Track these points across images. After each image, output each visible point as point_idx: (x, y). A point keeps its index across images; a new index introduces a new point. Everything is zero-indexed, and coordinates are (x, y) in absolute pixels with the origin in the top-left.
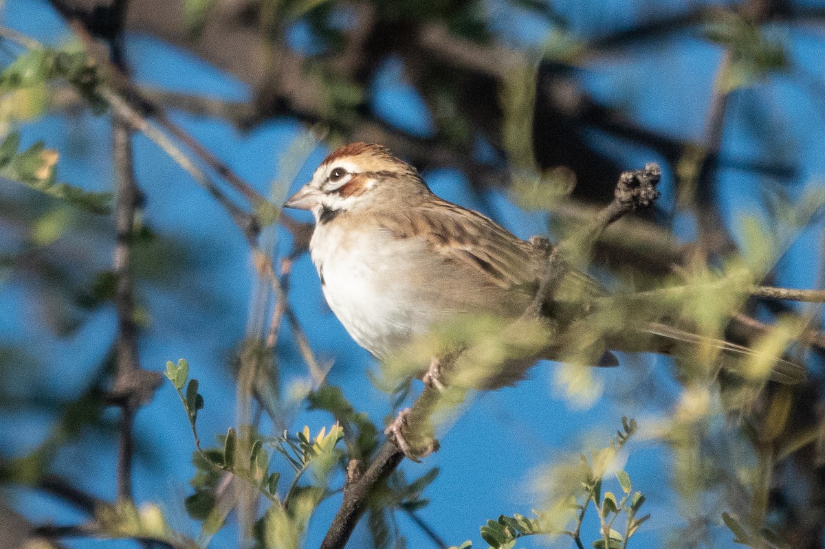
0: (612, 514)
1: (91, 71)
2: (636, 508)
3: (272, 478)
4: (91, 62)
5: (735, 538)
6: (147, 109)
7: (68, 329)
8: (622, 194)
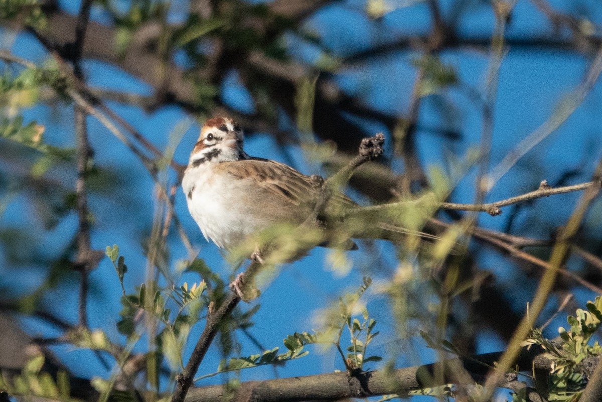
0: (358, 332)
1: (63, 80)
2: (371, 328)
3: (166, 312)
4: (63, 75)
5: (427, 345)
6: (94, 101)
7: (51, 225)
8: (363, 151)
